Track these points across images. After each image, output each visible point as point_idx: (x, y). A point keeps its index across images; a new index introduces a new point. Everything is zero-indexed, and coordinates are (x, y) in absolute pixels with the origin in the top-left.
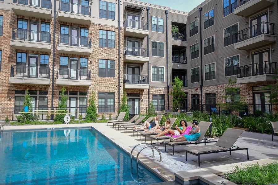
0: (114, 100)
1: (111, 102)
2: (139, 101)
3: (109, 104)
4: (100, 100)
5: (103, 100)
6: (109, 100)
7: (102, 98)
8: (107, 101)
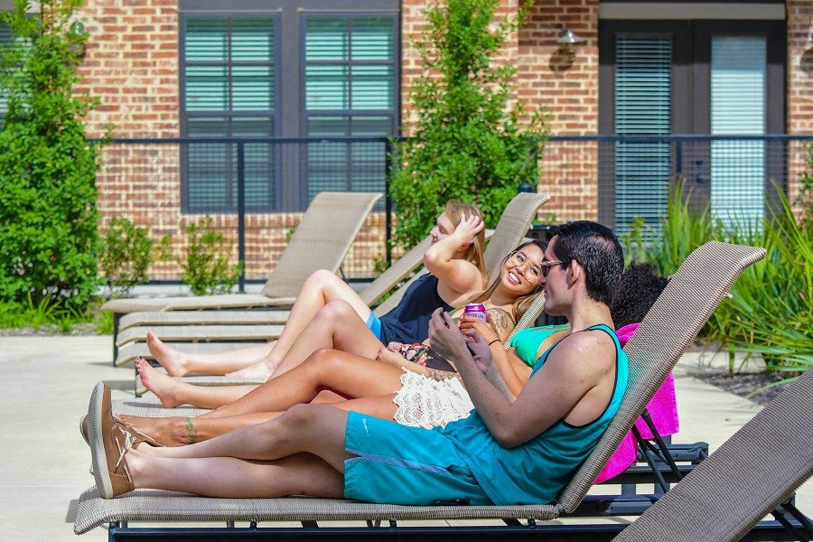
0: (397, 46)
1: (348, 71)
2: (777, 57)
3: (323, 97)
4: (207, 47)
5: (252, 47)
6: (322, 46)
7: (229, 26)
8: (303, 63)
